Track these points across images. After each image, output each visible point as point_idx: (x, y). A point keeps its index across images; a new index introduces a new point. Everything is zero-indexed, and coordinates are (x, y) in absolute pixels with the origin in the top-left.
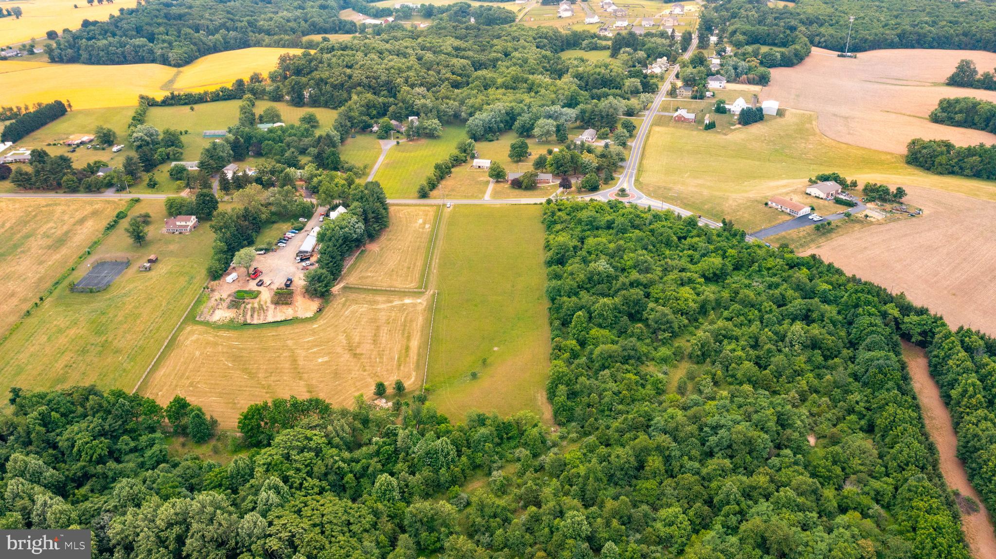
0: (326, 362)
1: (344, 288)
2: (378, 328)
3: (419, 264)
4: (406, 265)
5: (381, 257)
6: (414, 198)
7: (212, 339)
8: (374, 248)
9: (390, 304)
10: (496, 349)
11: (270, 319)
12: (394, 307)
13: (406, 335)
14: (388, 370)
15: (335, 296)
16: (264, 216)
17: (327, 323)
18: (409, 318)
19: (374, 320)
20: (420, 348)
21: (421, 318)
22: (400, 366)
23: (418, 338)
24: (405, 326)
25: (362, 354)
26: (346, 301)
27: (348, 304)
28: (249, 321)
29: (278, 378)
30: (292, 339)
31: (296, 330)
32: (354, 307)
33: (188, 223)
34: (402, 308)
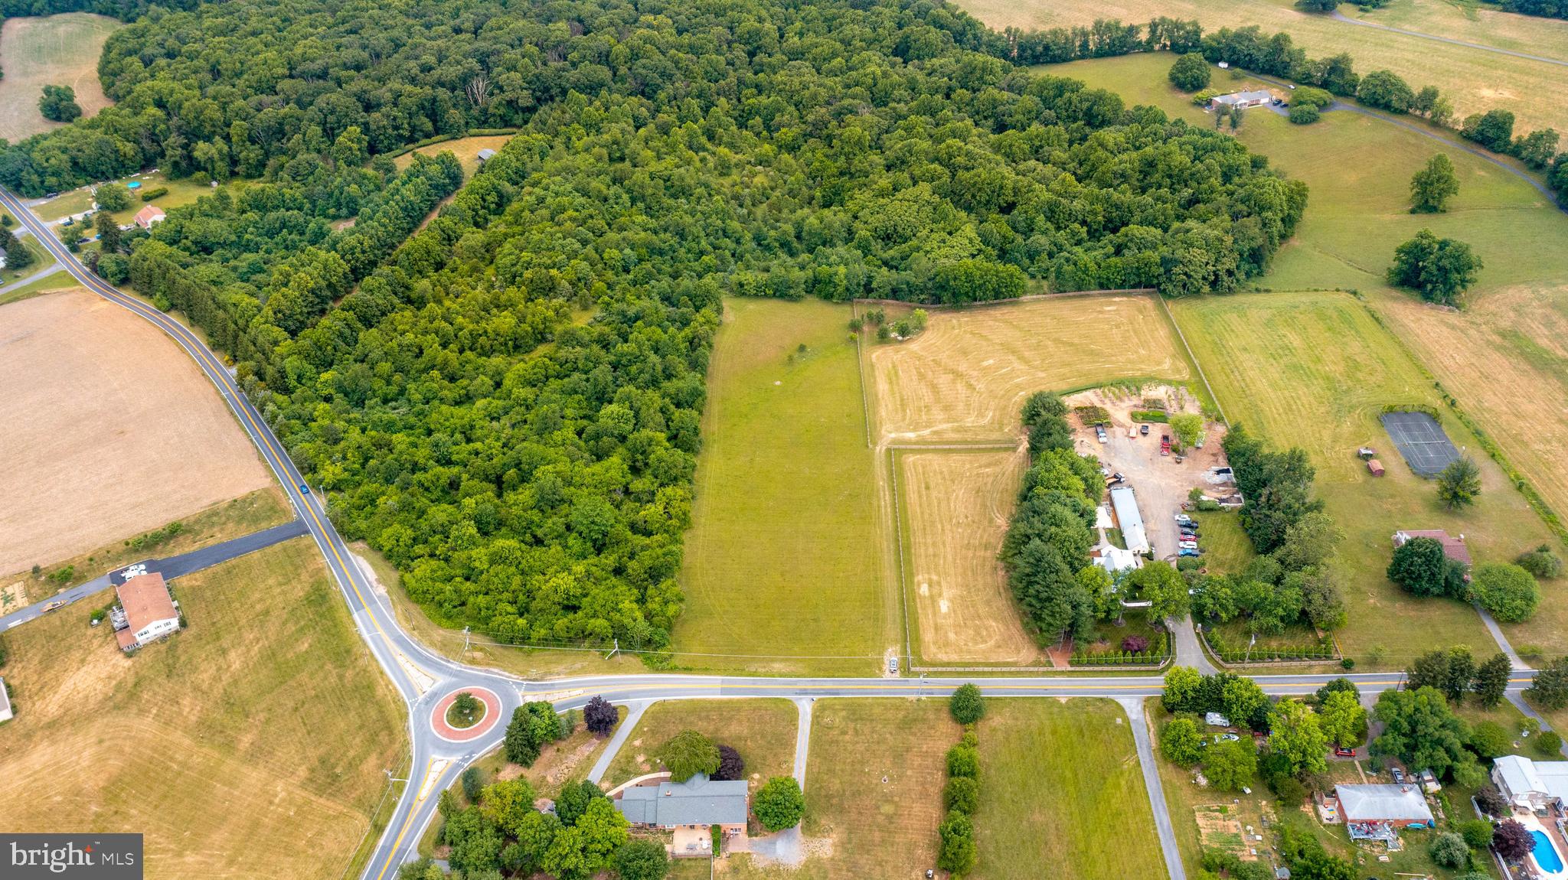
0: (983, 361)
1: (1013, 447)
2: (938, 401)
3: (912, 497)
9: (935, 429)
12: (926, 427)
13: (897, 395)
15: (1021, 432)
21: (884, 414)
22: (894, 367)
23: (881, 392)
24: (902, 405)
26: (1001, 429)
32: (985, 422)
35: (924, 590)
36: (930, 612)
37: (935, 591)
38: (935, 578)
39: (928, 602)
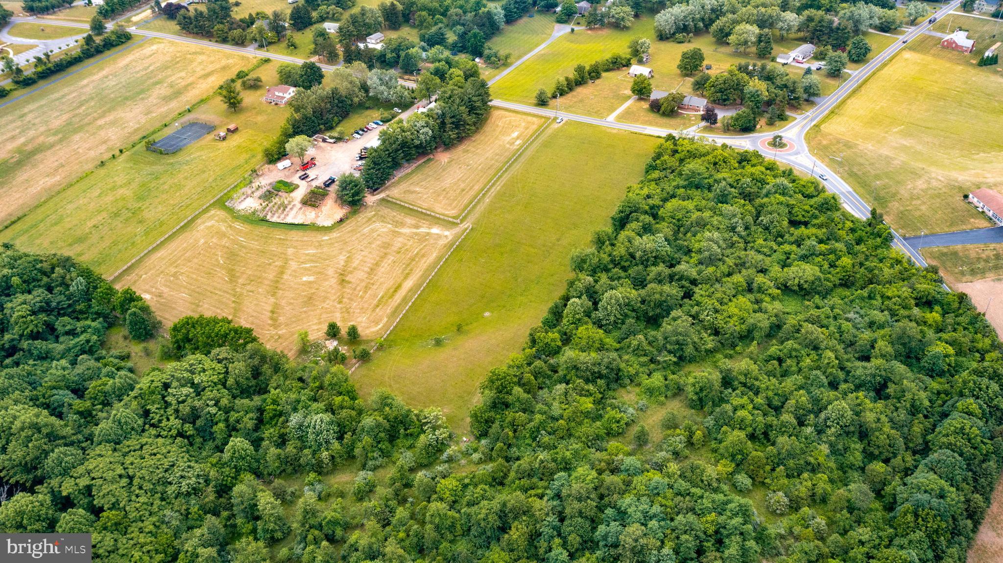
0: (310, 282)
1: (383, 200)
2: (385, 256)
3: (477, 187)
4: (462, 186)
5: (444, 170)
6: (530, 104)
7: (224, 229)
8: (443, 158)
9: (415, 230)
10: (487, 314)
11: (289, 220)
12: (417, 234)
13: (407, 271)
14: (362, 308)
15: (366, 206)
16: (356, 100)
17: (340, 237)
18: (423, 251)
19: (387, 245)
20: (410, 291)
21: (434, 255)
22: (378, 306)
23: (416, 278)
24: (413, 260)
25: (349, 282)
26: (374, 215)
27: (374, 219)
28: (268, 217)
29: (253, 288)
30: (295, 247)
31: (305, 239)
32: (378, 225)
33: (285, 95)
34: (424, 238)
35: (518, 142)
36: (524, 134)
37: (513, 141)
38: (507, 146)
39: (521, 137)
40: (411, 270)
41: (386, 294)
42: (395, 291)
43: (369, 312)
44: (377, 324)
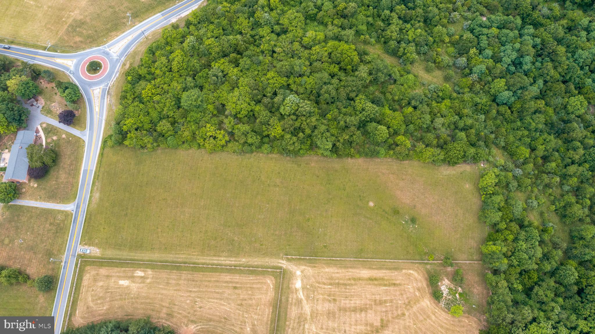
2: (342, 309)
3: (227, 277)
4: (228, 292)
10: (371, 205)
12: (308, 297)
13: (353, 282)
14: (402, 294)
20: (370, 268)
22: (394, 284)
23: (358, 271)
24: (338, 284)
34: (308, 289)
35: (139, 273)
36: (121, 274)
37: (137, 280)
38: (148, 281)
39: (129, 274)
40: (350, 279)
41: (380, 285)
42: (376, 279)
43: (402, 287)
44: (410, 275)
